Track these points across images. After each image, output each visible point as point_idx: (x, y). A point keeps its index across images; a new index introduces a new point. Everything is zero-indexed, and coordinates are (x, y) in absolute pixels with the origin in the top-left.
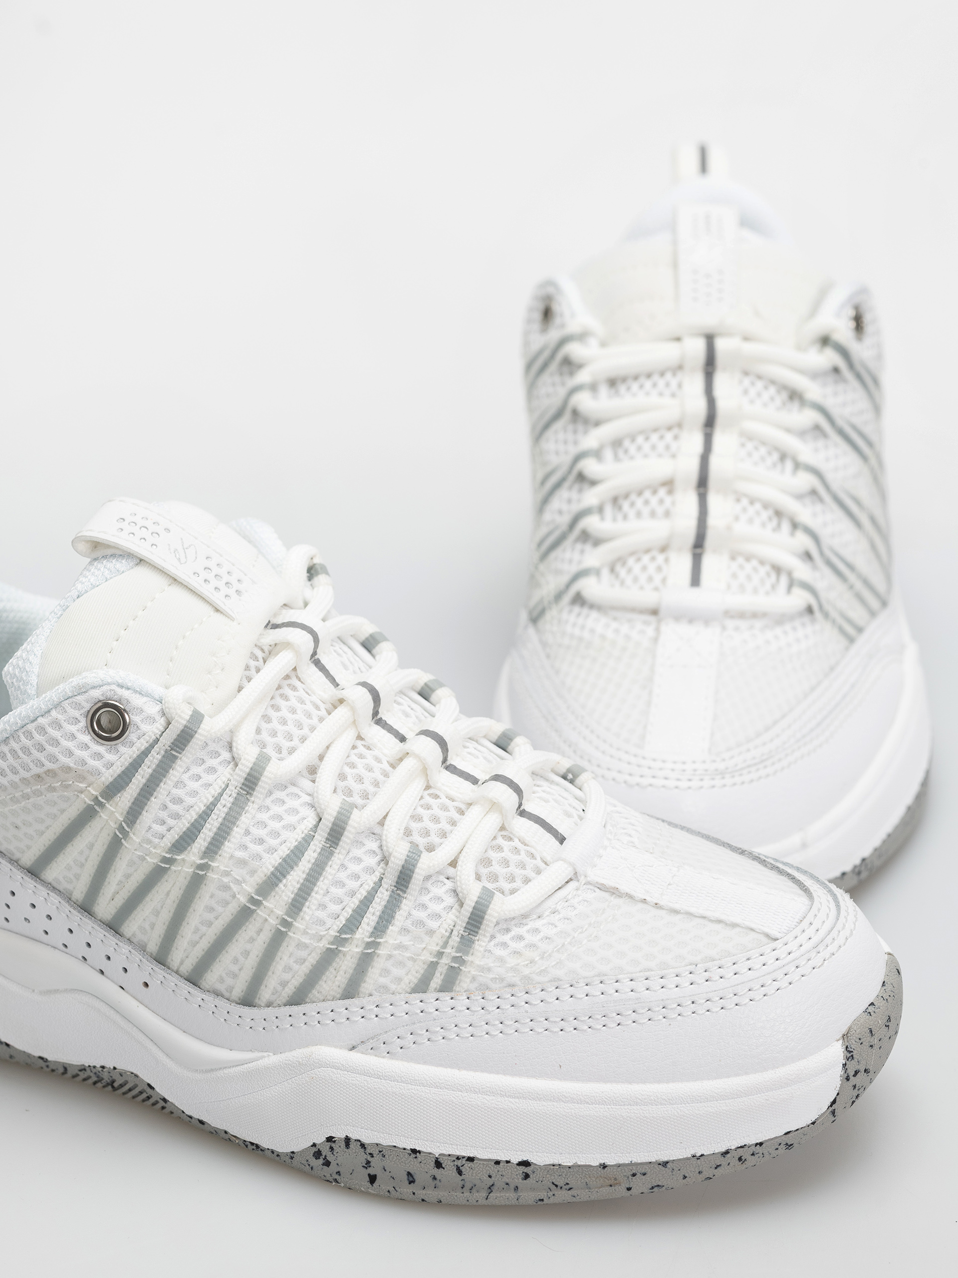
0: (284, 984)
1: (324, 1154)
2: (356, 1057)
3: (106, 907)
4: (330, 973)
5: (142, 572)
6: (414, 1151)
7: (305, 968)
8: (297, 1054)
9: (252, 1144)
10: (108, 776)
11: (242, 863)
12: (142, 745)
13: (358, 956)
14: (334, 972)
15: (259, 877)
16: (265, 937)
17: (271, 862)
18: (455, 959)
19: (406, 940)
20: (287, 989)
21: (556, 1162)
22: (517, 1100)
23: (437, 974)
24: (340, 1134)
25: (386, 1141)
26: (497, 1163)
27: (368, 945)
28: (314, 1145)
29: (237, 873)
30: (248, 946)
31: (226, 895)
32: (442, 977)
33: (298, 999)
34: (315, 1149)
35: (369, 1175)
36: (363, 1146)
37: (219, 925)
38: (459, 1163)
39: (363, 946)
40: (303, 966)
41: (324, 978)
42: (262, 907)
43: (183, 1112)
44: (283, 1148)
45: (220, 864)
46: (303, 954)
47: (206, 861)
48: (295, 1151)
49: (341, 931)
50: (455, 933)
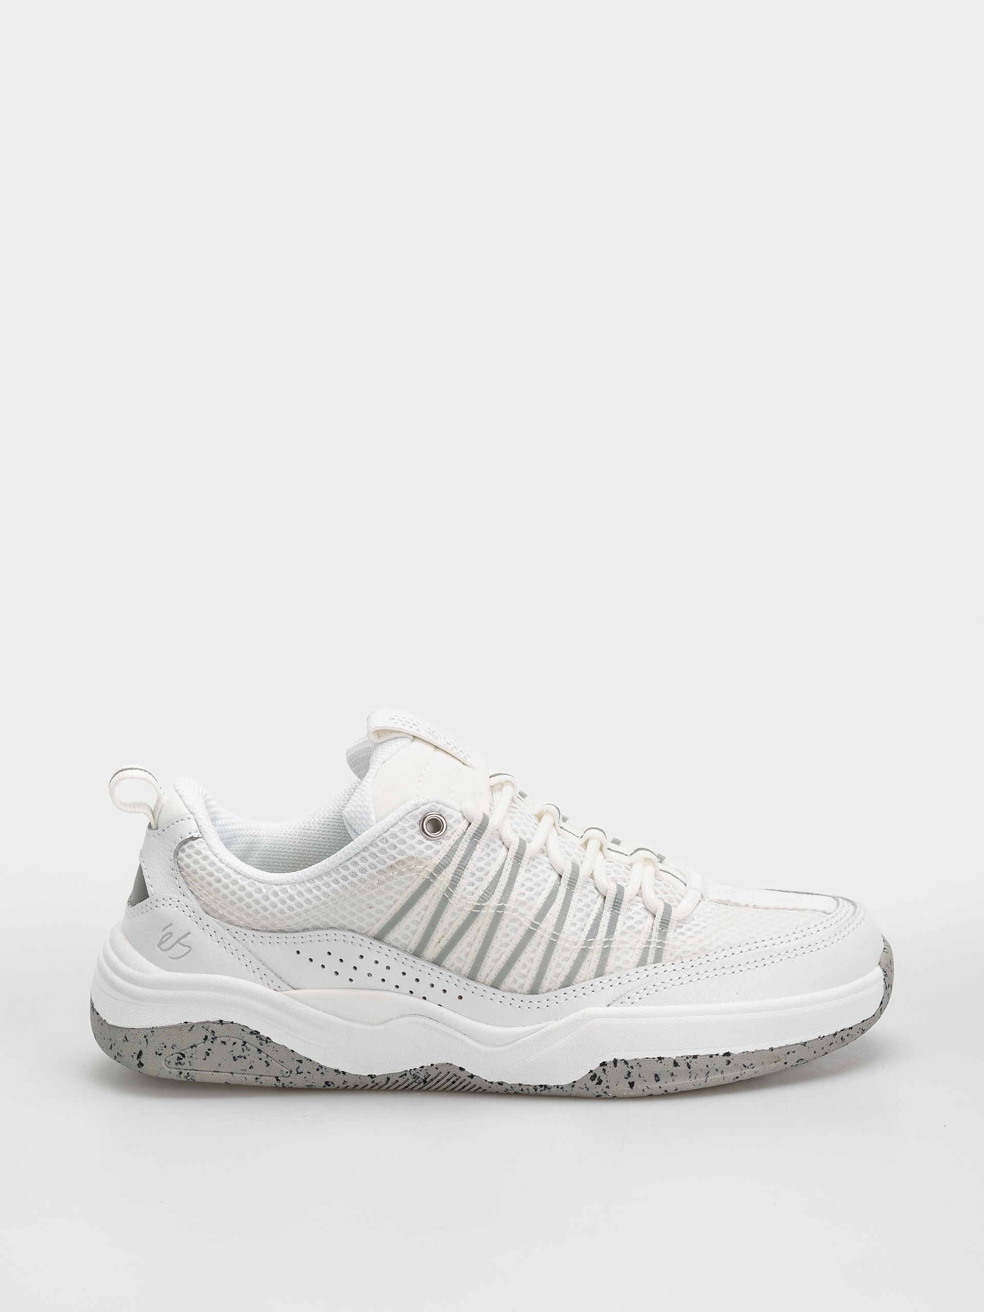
0: (557, 975)
1: (598, 1076)
2: (613, 1009)
3: (432, 950)
4: (585, 964)
5: (417, 744)
6: (660, 1058)
7: (570, 963)
8: (574, 1016)
9: (541, 1086)
10: (437, 860)
11: (523, 903)
12: (455, 837)
13: (601, 951)
14: (588, 963)
15: (535, 911)
16: (543, 947)
17: (540, 902)
18: (659, 944)
19: (625, 938)
20: (559, 978)
21: (745, 1051)
22: (718, 1016)
23: (650, 954)
24: (609, 1059)
25: (641, 1056)
26: (711, 1056)
27: (605, 943)
28: (591, 1071)
29: (522, 910)
30: (533, 955)
31: (516, 925)
32: (654, 955)
33: (568, 982)
34: (592, 1074)
35: (629, 1083)
36: (626, 1062)
37: (513, 945)
38: (688, 1061)
39: (602, 944)
40: (569, 962)
41: (582, 967)
42: (539, 929)
43: (486, 1081)
44: (565, 1081)
45: (510, 905)
46: (567, 954)
47: (502, 904)
48: (576, 1080)
49: (588, 937)
50: (654, 929)
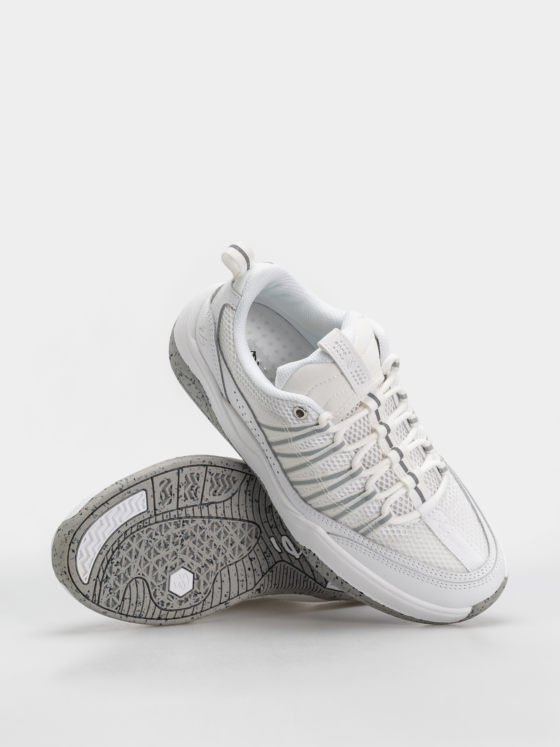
0: (317, 504)
1: (306, 550)
2: (328, 536)
3: (276, 449)
4: (332, 510)
6: (332, 571)
7: (326, 504)
8: (313, 524)
10: (293, 426)
11: (321, 469)
12: (307, 424)
13: (343, 511)
14: (333, 511)
15: (324, 475)
16: (318, 490)
17: (330, 473)
18: (370, 528)
19: (359, 514)
20: (317, 505)
21: (371, 598)
22: (368, 578)
23: (363, 529)
24: (313, 551)
25: (325, 563)
26: (354, 588)
27: (347, 510)
28: (305, 547)
29: (318, 470)
30: (312, 489)
31: (312, 473)
32: (364, 531)
33: (319, 510)
35: (316, 565)
36: (318, 559)
37: (306, 479)
38: (343, 581)
39: (346, 509)
40: (326, 503)
41: (330, 510)
42: (321, 483)
44: (296, 538)
45: (314, 466)
46: (327, 500)
47: (311, 462)
48: (299, 543)
49: (341, 501)
50: (374, 521)
